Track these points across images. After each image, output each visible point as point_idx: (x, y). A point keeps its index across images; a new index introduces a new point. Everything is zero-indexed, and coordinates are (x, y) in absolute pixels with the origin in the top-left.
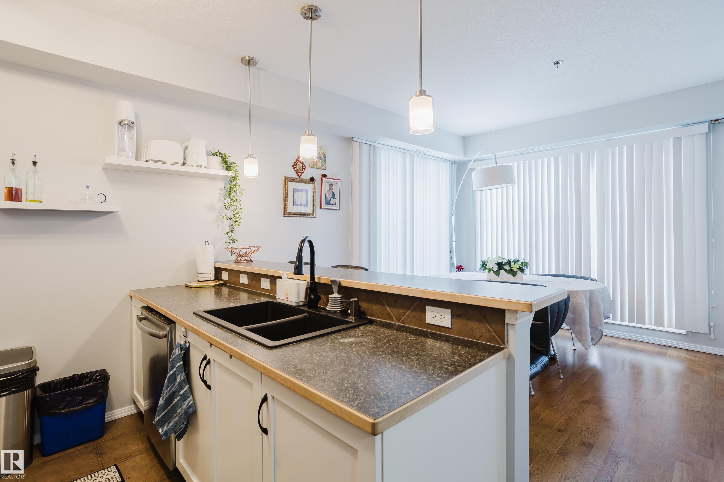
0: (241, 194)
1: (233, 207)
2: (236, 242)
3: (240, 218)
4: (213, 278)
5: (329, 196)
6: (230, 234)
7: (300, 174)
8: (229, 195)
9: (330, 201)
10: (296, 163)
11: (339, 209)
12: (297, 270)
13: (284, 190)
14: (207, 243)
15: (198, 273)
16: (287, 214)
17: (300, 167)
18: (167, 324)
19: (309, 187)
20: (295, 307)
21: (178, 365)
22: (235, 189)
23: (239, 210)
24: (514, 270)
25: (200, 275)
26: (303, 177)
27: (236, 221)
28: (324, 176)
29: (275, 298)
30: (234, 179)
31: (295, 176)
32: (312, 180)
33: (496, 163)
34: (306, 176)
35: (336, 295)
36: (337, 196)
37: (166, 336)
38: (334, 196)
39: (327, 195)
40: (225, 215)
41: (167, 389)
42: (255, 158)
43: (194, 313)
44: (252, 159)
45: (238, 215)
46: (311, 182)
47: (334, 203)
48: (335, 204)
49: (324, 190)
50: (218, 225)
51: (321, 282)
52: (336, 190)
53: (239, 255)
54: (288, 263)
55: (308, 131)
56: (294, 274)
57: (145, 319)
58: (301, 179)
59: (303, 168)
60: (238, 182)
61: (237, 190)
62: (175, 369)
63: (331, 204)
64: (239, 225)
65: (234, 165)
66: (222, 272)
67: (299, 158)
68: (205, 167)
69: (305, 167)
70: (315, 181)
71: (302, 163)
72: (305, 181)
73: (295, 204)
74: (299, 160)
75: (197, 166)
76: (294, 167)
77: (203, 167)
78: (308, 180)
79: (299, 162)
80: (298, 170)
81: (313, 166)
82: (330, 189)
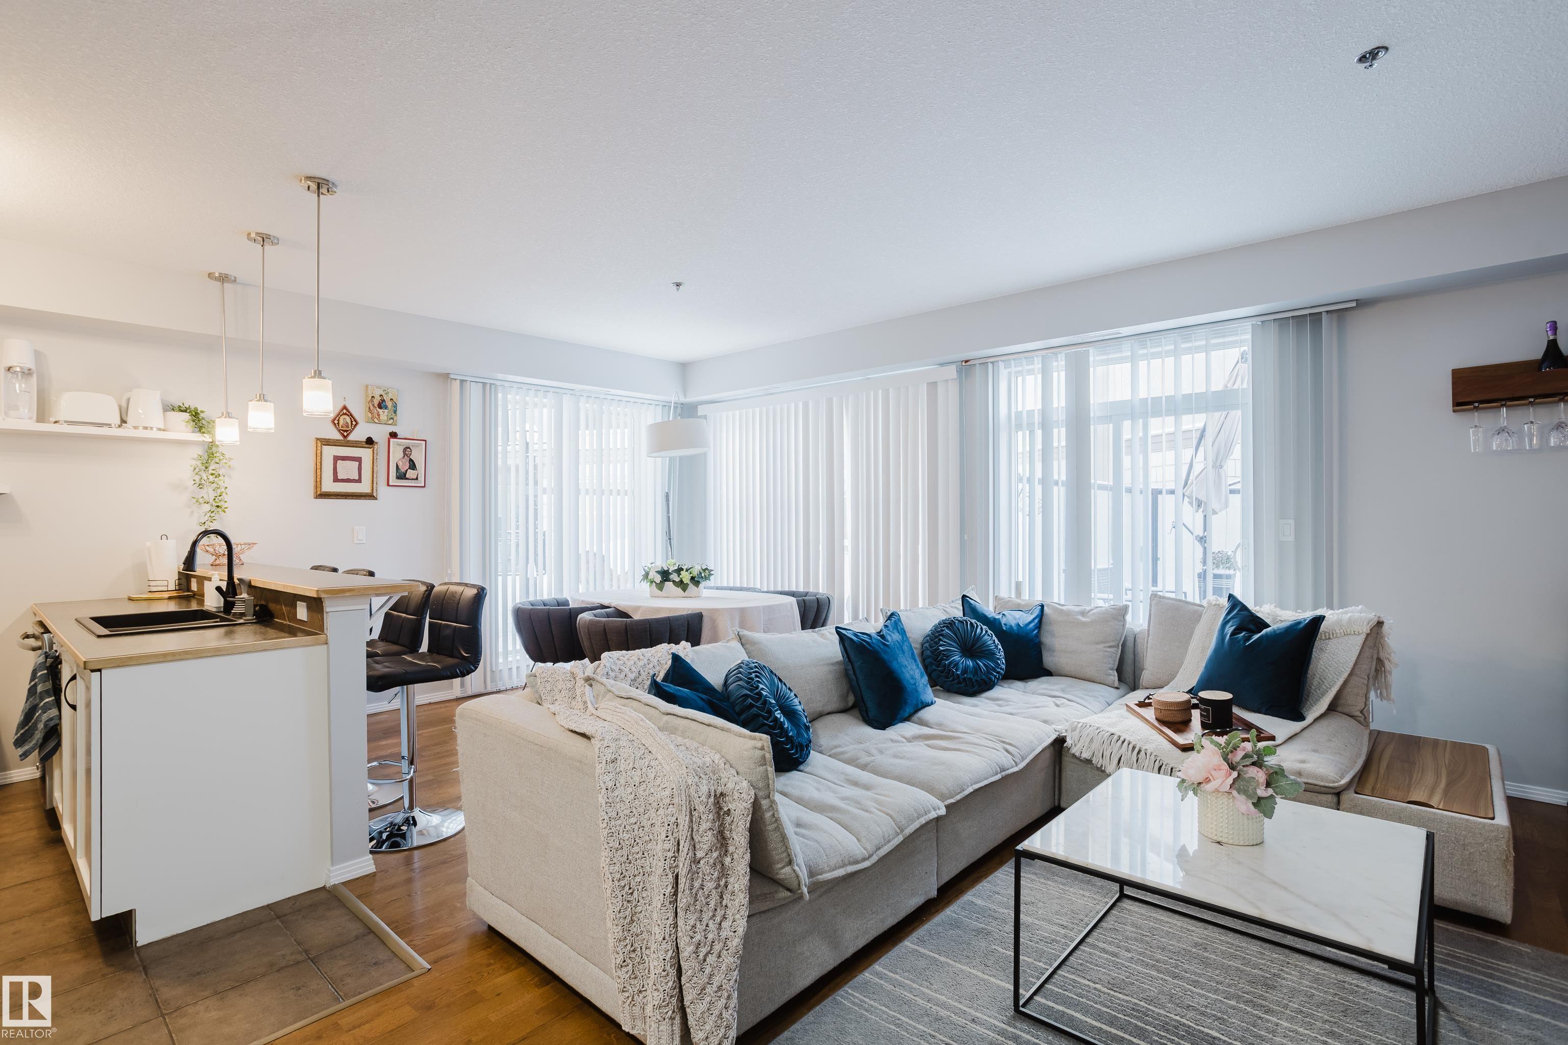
0: (225, 466)
1: (216, 485)
3: (225, 502)
4: (173, 587)
5: (404, 466)
6: (210, 523)
7: (345, 432)
8: (207, 467)
9: (405, 474)
10: (338, 416)
11: (424, 487)
13: (315, 459)
14: (164, 537)
15: (150, 580)
16: (321, 495)
17: (347, 423)
19: (365, 454)
21: (39, 674)
22: (216, 460)
23: (223, 490)
24: (686, 582)
25: (152, 583)
26: (352, 437)
27: (218, 506)
28: (394, 435)
30: (211, 445)
31: (337, 436)
32: (370, 442)
34: (359, 434)
35: (244, 596)
36: (420, 464)
38: (413, 466)
39: (400, 464)
40: (201, 498)
44: (228, 419)
45: (221, 498)
46: (368, 446)
47: (415, 477)
48: (417, 479)
49: (393, 456)
50: (192, 512)
52: (417, 457)
55: (259, 396)
58: (348, 441)
59: (352, 424)
60: (220, 452)
61: (219, 459)
63: (407, 479)
64: (225, 512)
65: (208, 425)
66: (192, 579)
67: (345, 408)
68: (160, 429)
69: (355, 421)
70: (377, 443)
71: (351, 415)
72: (356, 444)
73: (336, 480)
74: (345, 412)
75: (146, 428)
76: (336, 422)
77: (155, 429)
78: (362, 442)
79: (345, 414)
80: (342, 427)
81: (372, 420)
82: (406, 455)
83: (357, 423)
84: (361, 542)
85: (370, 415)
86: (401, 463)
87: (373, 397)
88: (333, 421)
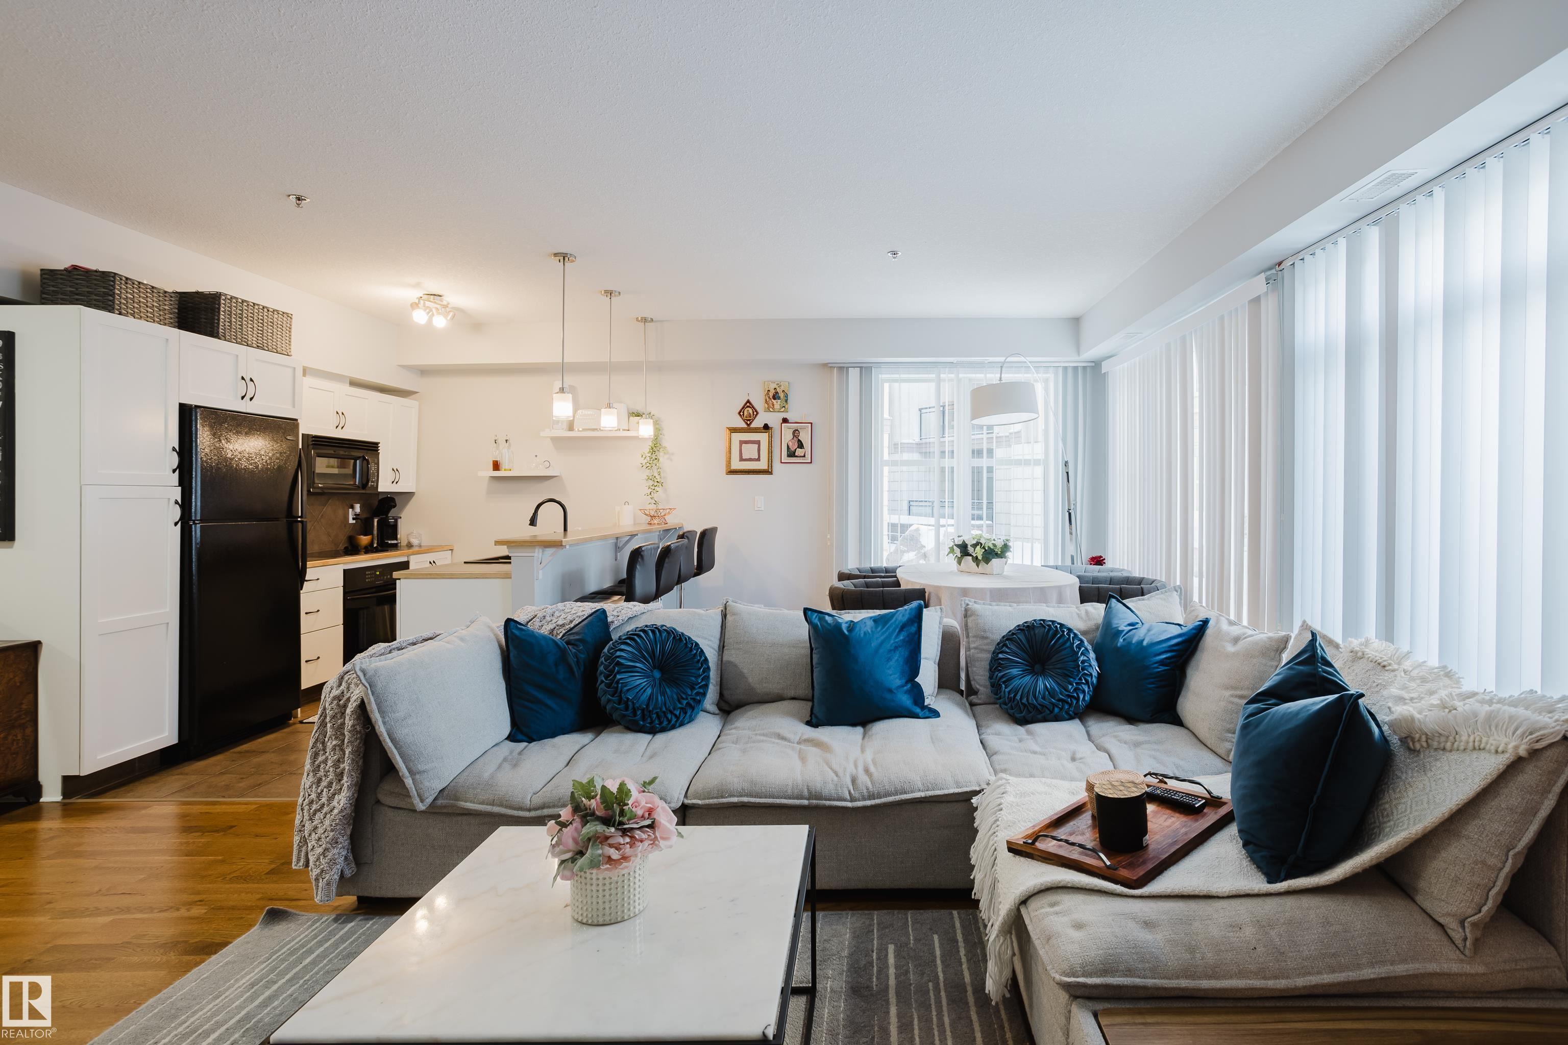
5: (794, 446)
7: (749, 421)
9: (795, 453)
10: (743, 409)
13: (727, 444)
16: (731, 472)
17: (750, 414)
19: (763, 437)
26: (754, 425)
30: (657, 437)
31: (743, 425)
32: (766, 427)
34: (758, 423)
36: (806, 443)
38: (801, 445)
39: (791, 445)
46: (765, 431)
48: (804, 456)
49: (785, 439)
52: (804, 437)
53: (653, 517)
58: (751, 428)
59: (753, 414)
63: (797, 457)
67: (748, 401)
68: (625, 430)
69: (756, 411)
70: (772, 428)
71: (753, 407)
72: (756, 430)
73: (742, 459)
74: (748, 405)
75: (617, 430)
76: (742, 413)
77: (622, 430)
78: (761, 428)
79: (748, 407)
80: (746, 417)
81: (768, 410)
82: (794, 436)
83: (757, 413)
84: (761, 509)
85: (766, 405)
86: (791, 443)
87: (769, 391)
88: (739, 413)
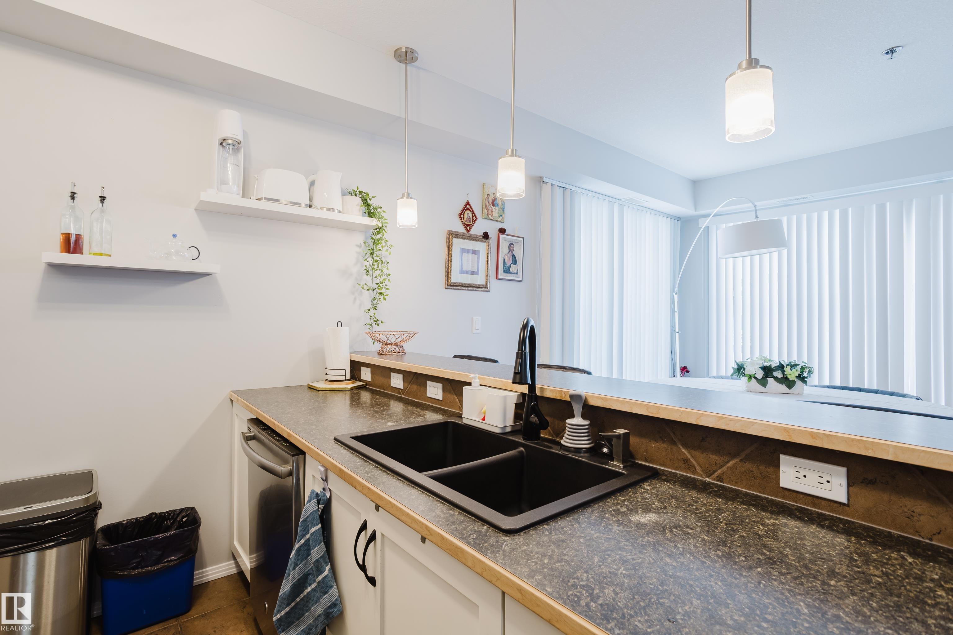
0: (388, 253)
1: (377, 273)
2: (380, 324)
3: (387, 289)
4: (348, 377)
5: (509, 261)
6: (372, 312)
7: (468, 226)
8: (372, 254)
9: (509, 269)
10: (463, 211)
11: (522, 281)
12: (518, 376)
13: (447, 250)
14: (339, 323)
15: (326, 368)
16: (451, 285)
17: (470, 218)
18: (293, 456)
19: (481, 246)
20: (498, 435)
21: (313, 530)
22: (379, 246)
23: (385, 277)
24: (790, 379)
25: (329, 372)
26: (473, 231)
27: (380, 294)
28: (502, 231)
29: (460, 416)
30: (379, 230)
32: (486, 236)
33: (757, 217)
34: (478, 229)
35: (578, 420)
36: (519, 261)
37: (290, 474)
38: (515, 262)
40: (365, 284)
41: (294, 569)
42: (414, 199)
43: (335, 439)
44: (409, 200)
45: (384, 284)
46: (484, 240)
47: (515, 271)
48: (517, 273)
49: (502, 251)
50: (355, 299)
51: (545, 396)
52: (518, 253)
53: (386, 344)
54: (453, 357)
55: (510, 150)
56: (514, 382)
57: (253, 438)
58: (471, 235)
59: (473, 219)
60: (386, 236)
61: (382, 247)
62: (308, 536)
63: (510, 273)
64: (385, 300)
65: (379, 210)
66: (361, 367)
67: (468, 203)
68: (340, 212)
69: (476, 217)
70: (490, 238)
71: (472, 210)
72: (475, 238)
73: (462, 271)
74: (468, 207)
75: (329, 209)
76: (462, 216)
77: (336, 211)
78: (480, 236)
79: (468, 209)
80: (466, 221)
81: (487, 216)
82: (510, 250)
83: (476, 219)
84: (478, 331)
85: (485, 211)
86: (507, 258)
87: (488, 195)
88: (460, 214)
